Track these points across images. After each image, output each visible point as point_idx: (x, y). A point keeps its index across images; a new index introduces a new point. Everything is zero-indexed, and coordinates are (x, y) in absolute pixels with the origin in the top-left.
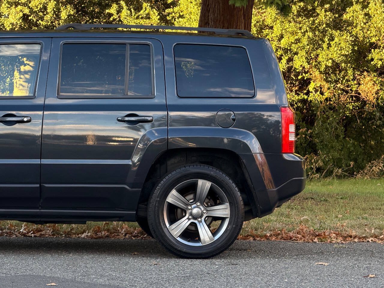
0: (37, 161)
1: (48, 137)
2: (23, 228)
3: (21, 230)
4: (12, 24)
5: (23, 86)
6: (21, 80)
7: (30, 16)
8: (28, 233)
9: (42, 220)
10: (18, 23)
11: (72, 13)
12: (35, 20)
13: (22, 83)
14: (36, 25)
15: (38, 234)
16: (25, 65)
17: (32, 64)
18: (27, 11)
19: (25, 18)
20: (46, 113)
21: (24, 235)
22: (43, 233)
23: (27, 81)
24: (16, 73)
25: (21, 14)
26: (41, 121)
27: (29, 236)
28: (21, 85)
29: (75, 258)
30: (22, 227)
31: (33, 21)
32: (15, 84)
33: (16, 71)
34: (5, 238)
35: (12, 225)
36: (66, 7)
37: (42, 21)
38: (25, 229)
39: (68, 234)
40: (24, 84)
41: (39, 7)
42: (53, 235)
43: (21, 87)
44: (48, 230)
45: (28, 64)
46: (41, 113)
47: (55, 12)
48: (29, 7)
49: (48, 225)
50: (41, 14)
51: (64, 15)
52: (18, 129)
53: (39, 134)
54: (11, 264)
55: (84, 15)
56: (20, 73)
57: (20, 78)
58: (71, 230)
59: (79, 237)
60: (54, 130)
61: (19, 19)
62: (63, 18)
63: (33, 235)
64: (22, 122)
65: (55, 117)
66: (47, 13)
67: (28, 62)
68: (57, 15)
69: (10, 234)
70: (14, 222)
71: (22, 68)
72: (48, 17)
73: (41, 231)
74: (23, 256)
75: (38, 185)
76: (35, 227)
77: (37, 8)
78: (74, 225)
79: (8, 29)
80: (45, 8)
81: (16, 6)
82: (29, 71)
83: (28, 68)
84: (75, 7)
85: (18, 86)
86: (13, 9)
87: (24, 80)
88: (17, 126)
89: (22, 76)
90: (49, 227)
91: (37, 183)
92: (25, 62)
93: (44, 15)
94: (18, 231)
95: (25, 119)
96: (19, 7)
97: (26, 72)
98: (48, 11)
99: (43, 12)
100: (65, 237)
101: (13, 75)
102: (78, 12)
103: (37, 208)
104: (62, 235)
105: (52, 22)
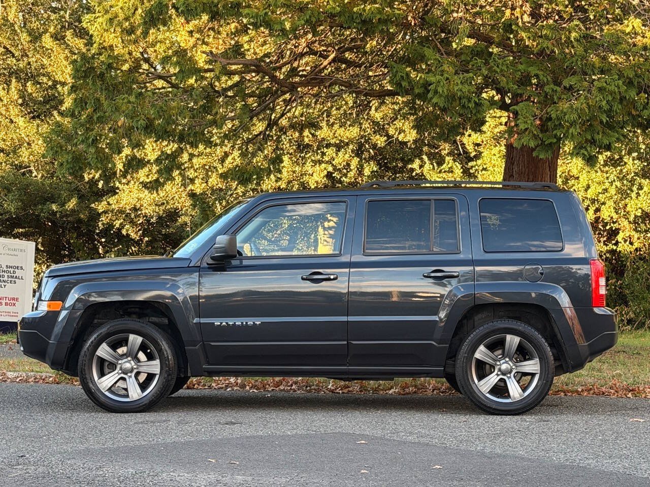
0: (344, 319)
1: (355, 293)
2: (331, 385)
3: (329, 387)
4: (317, 182)
5: (327, 242)
6: (325, 236)
7: (334, 173)
8: (336, 389)
9: (350, 377)
10: (323, 181)
11: (375, 169)
12: (339, 177)
13: (326, 239)
14: (340, 182)
15: (345, 391)
16: (329, 221)
17: (335, 219)
18: (330, 169)
19: (329, 175)
20: (352, 270)
21: (332, 391)
22: (351, 389)
23: (331, 236)
24: (321, 230)
25: (325, 173)
26: (347, 278)
27: (337, 393)
28: (326, 241)
29: (383, 415)
30: (329, 383)
31: (337, 178)
32: (319, 240)
33: (320, 227)
34: (314, 394)
35: (320, 382)
36: (369, 163)
37: (346, 178)
38: (333, 386)
39: (376, 390)
40: (328, 240)
41: (342, 164)
42: (361, 391)
43: (325, 243)
44: (355, 386)
45: (332, 221)
46: (347, 270)
47: (358, 169)
48: (333, 165)
49: (356, 381)
50: (345, 171)
51: (367, 172)
52: (325, 286)
53: (345, 291)
54: (321, 421)
55: (386, 171)
56: (325, 229)
57: (324, 234)
58: (379, 386)
59: (387, 393)
60: (361, 287)
61: (324, 177)
62: (366, 174)
63: (341, 391)
64: (329, 279)
65: (361, 274)
66: (351, 170)
67: (331, 218)
68: (360, 172)
69: (318, 391)
70: (322, 379)
71: (326, 224)
72: (351, 174)
73: (349, 387)
74: (332, 413)
75: (346, 343)
76: (342, 383)
77: (341, 165)
78: (381, 382)
79: (313, 187)
80: (348, 165)
81: (320, 164)
82: (333, 227)
83: (332, 224)
84: (379, 164)
85: (322, 242)
86: (317, 167)
87: (328, 236)
88: (324, 283)
89: (326, 232)
90: (357, 383)
91: (344, 341)
92: (329, 218)
93: (348, 172)
94: (326, 387)
95: (332, 277)
96: (323, 165)
97: (330, 228)
98: (351, 168)
99: (346, 169)
100: (373, 393)
101: (317, 231)
102: (380, 168)
103: (345, 365)
104: (369, 391)
105: (355, 179)
